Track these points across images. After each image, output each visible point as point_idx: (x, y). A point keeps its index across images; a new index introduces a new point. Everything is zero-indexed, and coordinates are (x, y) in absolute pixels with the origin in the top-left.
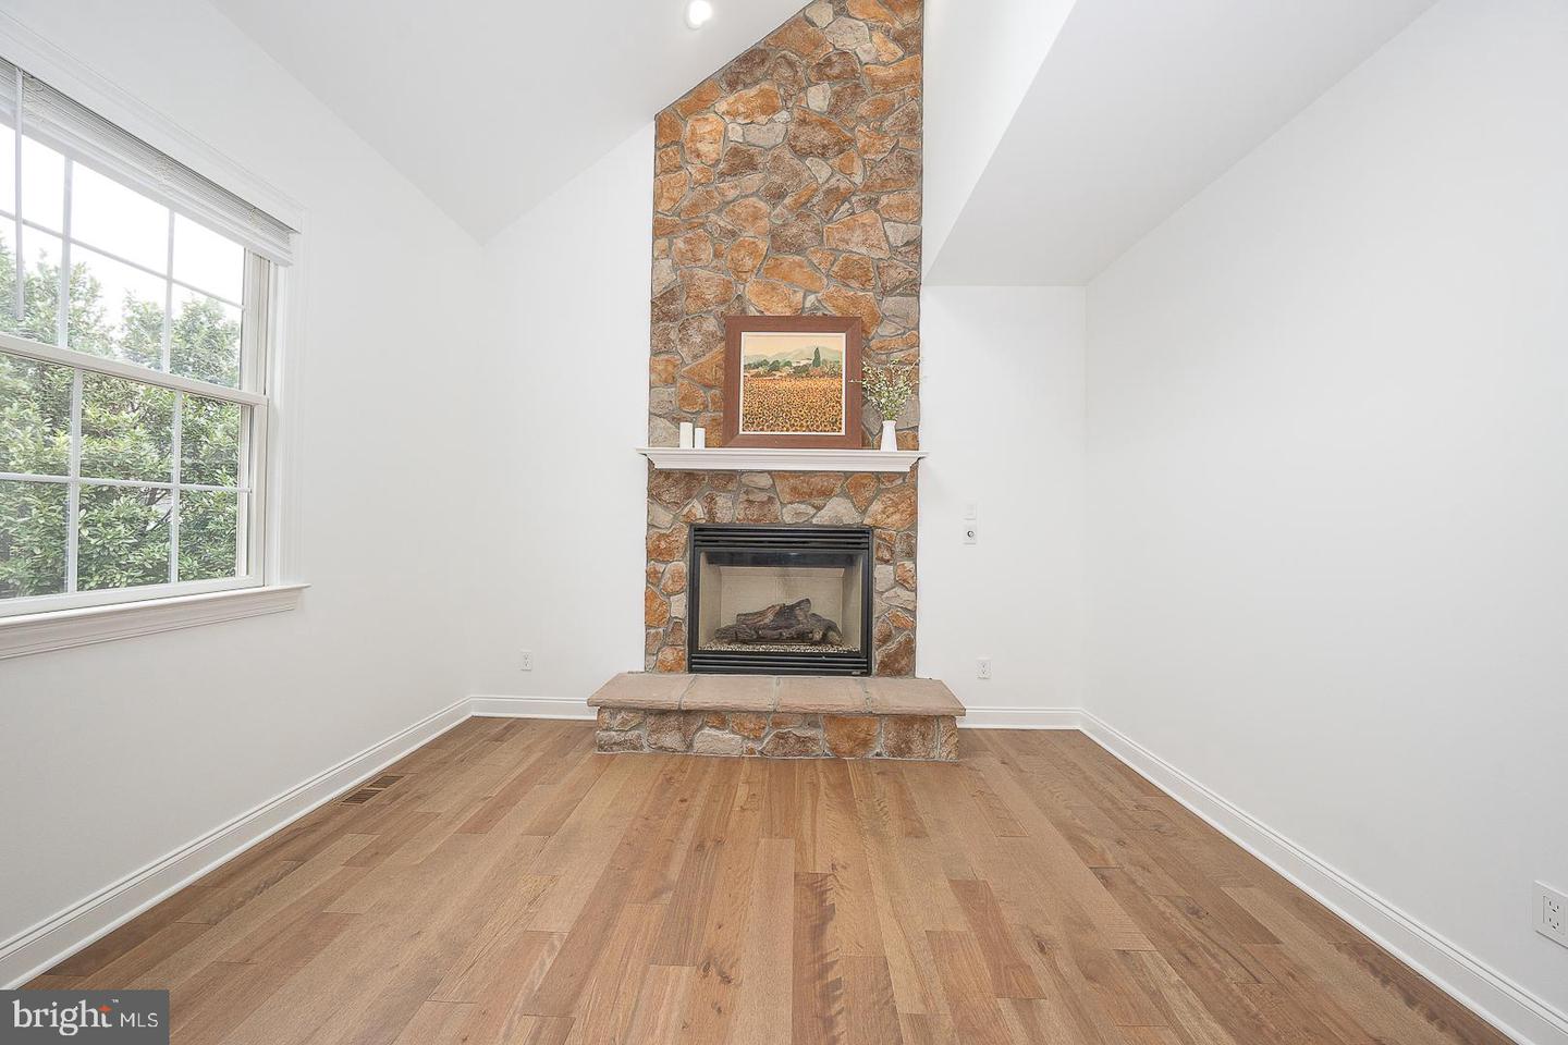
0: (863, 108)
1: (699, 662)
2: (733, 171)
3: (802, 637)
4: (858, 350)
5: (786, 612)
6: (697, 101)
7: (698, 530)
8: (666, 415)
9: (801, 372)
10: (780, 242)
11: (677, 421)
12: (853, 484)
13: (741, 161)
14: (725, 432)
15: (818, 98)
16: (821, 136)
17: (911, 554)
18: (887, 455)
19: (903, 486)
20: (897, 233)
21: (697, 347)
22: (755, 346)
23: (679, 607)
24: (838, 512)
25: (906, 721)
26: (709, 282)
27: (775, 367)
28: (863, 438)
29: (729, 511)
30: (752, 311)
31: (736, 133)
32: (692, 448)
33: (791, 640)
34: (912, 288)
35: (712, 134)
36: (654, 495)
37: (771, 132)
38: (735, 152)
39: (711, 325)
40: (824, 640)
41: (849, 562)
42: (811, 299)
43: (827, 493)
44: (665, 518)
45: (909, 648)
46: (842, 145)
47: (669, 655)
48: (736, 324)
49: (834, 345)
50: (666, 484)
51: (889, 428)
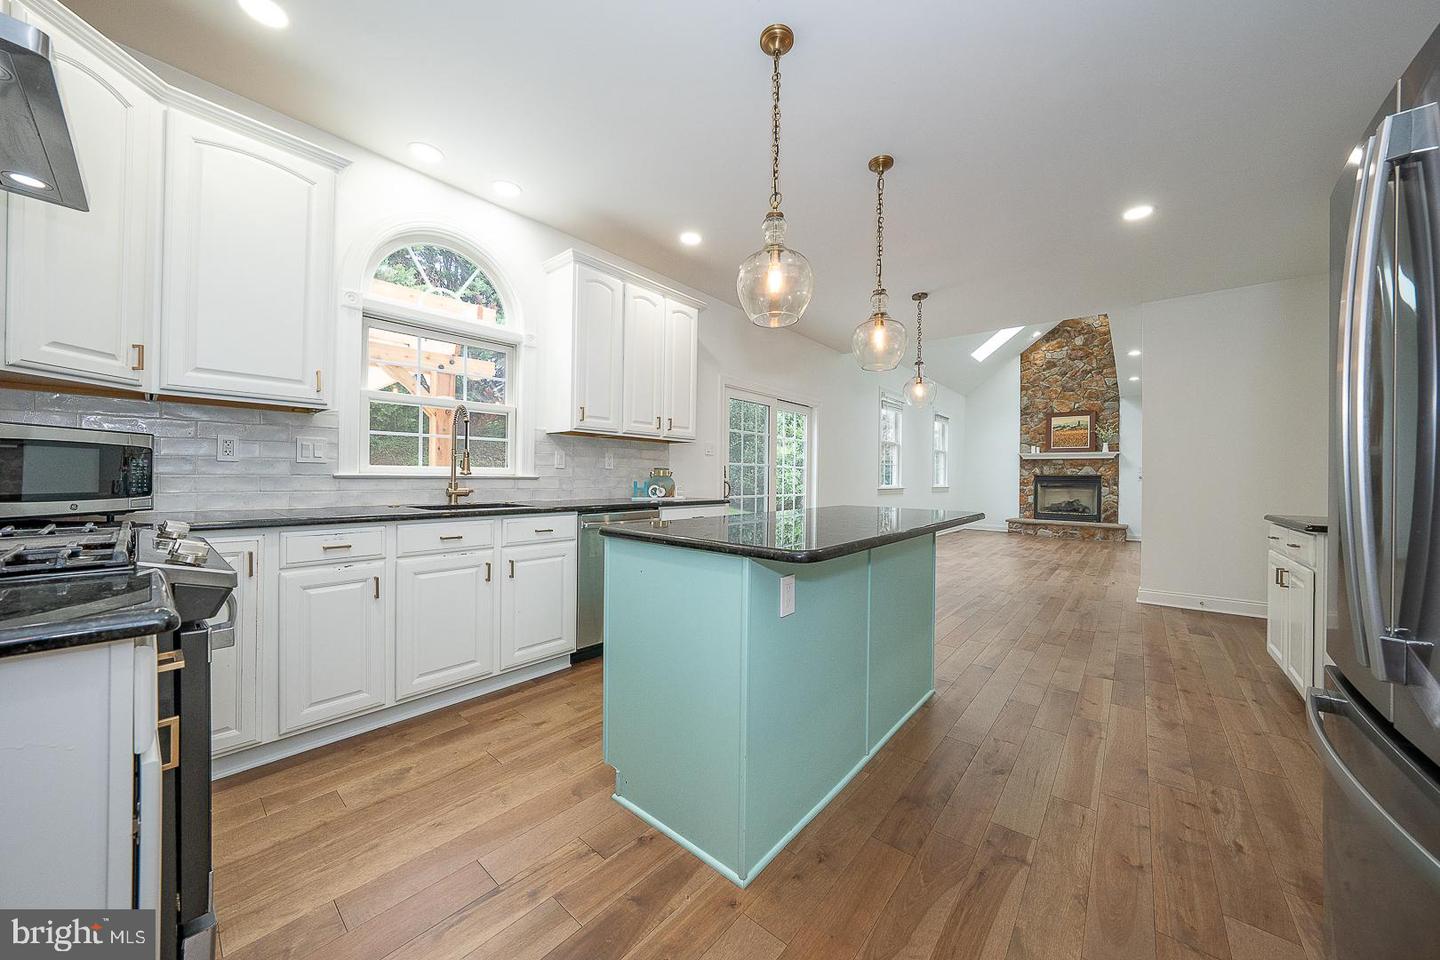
0: (1096, 342)
1: (1037, 516)
2: (1048, 368)
3: (1075, 510)
4: (1096, 419)
5: (1070, 503)
6: (1035, 347)
7: (1036, 476)
8: (1027, 443)
9: (1073, 428)
10: (1064, 389)
11: (1030, 445)
12: (1093, 462)
13: (1051, 365)
14: (1047, 448)
15: (1079, 341)
16: (1080, 353)
17: (1116, 484)
18: (1106, 452)
19: (1114, 463)
20: (1109, 381)
21: (1036, 423)
22: (1056, 422)
23: (1031, 499)
24: (1088, 471)
25: (1108, 530)
26: (1039, 402)
27: (1064, 427)
28: (1098, 448)
29: (1047, 471)
30: (1055, 411)
31: (1049, 355)
32: (1035, 452)
33: (1071, 511)
34: (1117, 399)
35: (1039, 357)
36: (1022, 466)
37: (1060, 354)
38: (1049, 362)
39: (1041, 415)
40: (1084, 511)
41: (1094, 489)
42: (1077, 405)
43: (1084, 465)
44: (1026, 473)
45: (1115, 514)
46: (1087, 355)
47: (1027, 513)
48: (1050, 415)
49: (1086, 420)
50: (1024, 463)
51: (1105, 445)
